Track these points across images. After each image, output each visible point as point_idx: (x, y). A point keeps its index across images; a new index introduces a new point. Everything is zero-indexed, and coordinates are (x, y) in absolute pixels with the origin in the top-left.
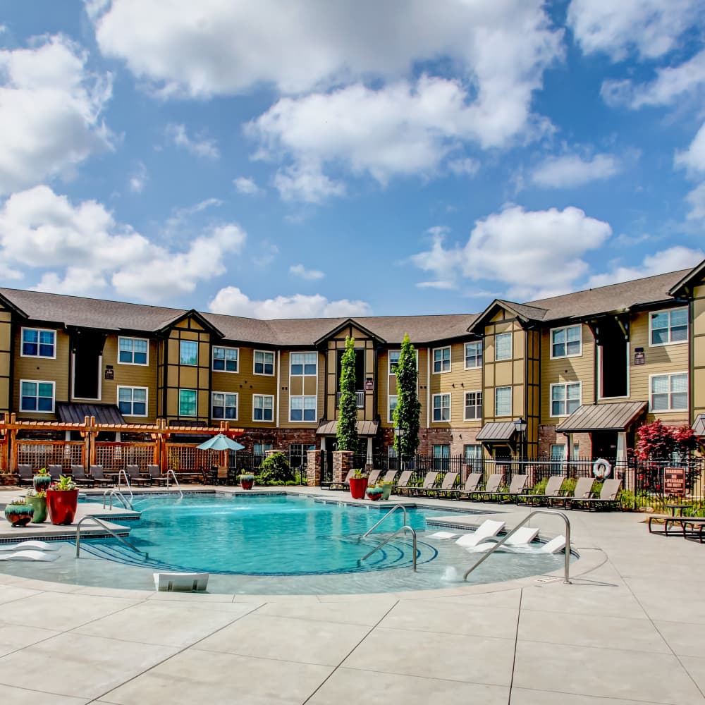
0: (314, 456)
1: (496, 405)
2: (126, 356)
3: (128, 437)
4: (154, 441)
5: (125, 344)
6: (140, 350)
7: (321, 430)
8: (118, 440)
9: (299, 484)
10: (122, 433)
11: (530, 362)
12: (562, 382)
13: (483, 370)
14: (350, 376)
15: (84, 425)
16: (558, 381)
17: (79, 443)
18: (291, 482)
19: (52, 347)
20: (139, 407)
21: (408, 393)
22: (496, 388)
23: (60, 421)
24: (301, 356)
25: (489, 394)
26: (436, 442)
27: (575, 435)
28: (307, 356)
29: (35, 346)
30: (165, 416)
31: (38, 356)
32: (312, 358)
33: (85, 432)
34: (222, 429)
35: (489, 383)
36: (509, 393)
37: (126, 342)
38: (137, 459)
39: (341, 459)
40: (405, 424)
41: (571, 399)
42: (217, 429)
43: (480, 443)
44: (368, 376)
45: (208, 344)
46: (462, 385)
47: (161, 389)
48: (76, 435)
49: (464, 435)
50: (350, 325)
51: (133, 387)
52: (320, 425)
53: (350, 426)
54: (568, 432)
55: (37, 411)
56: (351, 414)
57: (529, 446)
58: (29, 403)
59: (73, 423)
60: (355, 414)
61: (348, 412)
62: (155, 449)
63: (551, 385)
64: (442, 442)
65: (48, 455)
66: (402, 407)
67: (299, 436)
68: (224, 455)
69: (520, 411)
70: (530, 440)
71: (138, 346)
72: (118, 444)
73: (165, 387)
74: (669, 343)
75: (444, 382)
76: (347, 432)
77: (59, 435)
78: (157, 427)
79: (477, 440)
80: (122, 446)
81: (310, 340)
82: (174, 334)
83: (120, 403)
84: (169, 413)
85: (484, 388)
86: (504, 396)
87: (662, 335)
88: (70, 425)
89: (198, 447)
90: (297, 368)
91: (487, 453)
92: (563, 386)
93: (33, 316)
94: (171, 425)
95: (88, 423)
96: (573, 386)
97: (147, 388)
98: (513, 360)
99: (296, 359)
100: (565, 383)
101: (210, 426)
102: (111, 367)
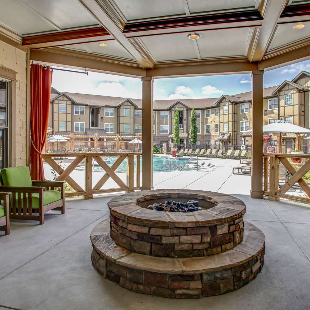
0: (165, 145)
1: (224, 128)
2: (107, 114)
3: (108, 139)
4: (116, 140)
5: (106, 110)
6: (112, 112)
7: (170, 137)
8: (105, 140)
9: (160, 153)
10: (106, 138)
11: (234, 114)
12: (244, 120)
13: (220, 117)
14: (177, 119)
15: (94, 136)
16: (242, 121)
17: (93, 141)
18: (159, 153)
19: (84, 112)
20: (112, 130)
21: (194, 125)
22: (224, 123)
23: (87, 135)
24: (164, 113)
25: (222, 124)
26: (207, 140)
27: (246, 137)
28: (165, 113)
29: (79, 111)
30: (119, 133)
31: (80, 115)
32: (167, 113)
33: (94, 138)
34: (137, 137)
35: (222, 121)
36: (227, 124)
37: (107, 109)
38: (111, 146)
39: (173, 145)
40: (193, 134)
41: (246, 126)
42: (135, 137)
43: (219, 140)
44: (184, 119)
45: (133, 110)
46: (214, 122)
47: (118, 124)
48: (92, 139)
49: (215, 138)
50: (178, 103)
51: (109, 124)
52: (169, 135)
53: (177, 135)
54: (244, 137)
55: (80, 132)
56: (177, 131)
57: (234, 141)
58: (77, 129)
59: (91, 135)
60: (179, 131)
61: (176, 131)
62: (116, 143)
63: (240, 122)
64: (208, 140)
65: (83, 146)
66: (192, 129)
67: (163, 138)
68: (138, 145)
69: (231, 130)
70: (234, 139)
71: (111, 111)
72: (105, 142)
73: (120, 124)
74: (274, 109)
75: (209, 120)
76: (176, 137)
77: (87, 139)
78: (116, 137)
79: (218, 139)
80: (106, 142)
81: (166, 107)
82: (122, 107)
83: (106, 129)
84: (121, 132)
85: (220, 123)
86: (226, 125)
87: (272, 106)
88: (90, 136)
89: (129, 142)
90: (162, 117)
91: (221, 143)
92: (244, 122)
93: (78, 102)
94: (122, 136)
95: (96, 136)
96: (247, 122)
97: (114, 124)
98: (228, 114)
99: (162, 114)
100: (245, 121)
101: (134, 136)
102: (102, 117)
